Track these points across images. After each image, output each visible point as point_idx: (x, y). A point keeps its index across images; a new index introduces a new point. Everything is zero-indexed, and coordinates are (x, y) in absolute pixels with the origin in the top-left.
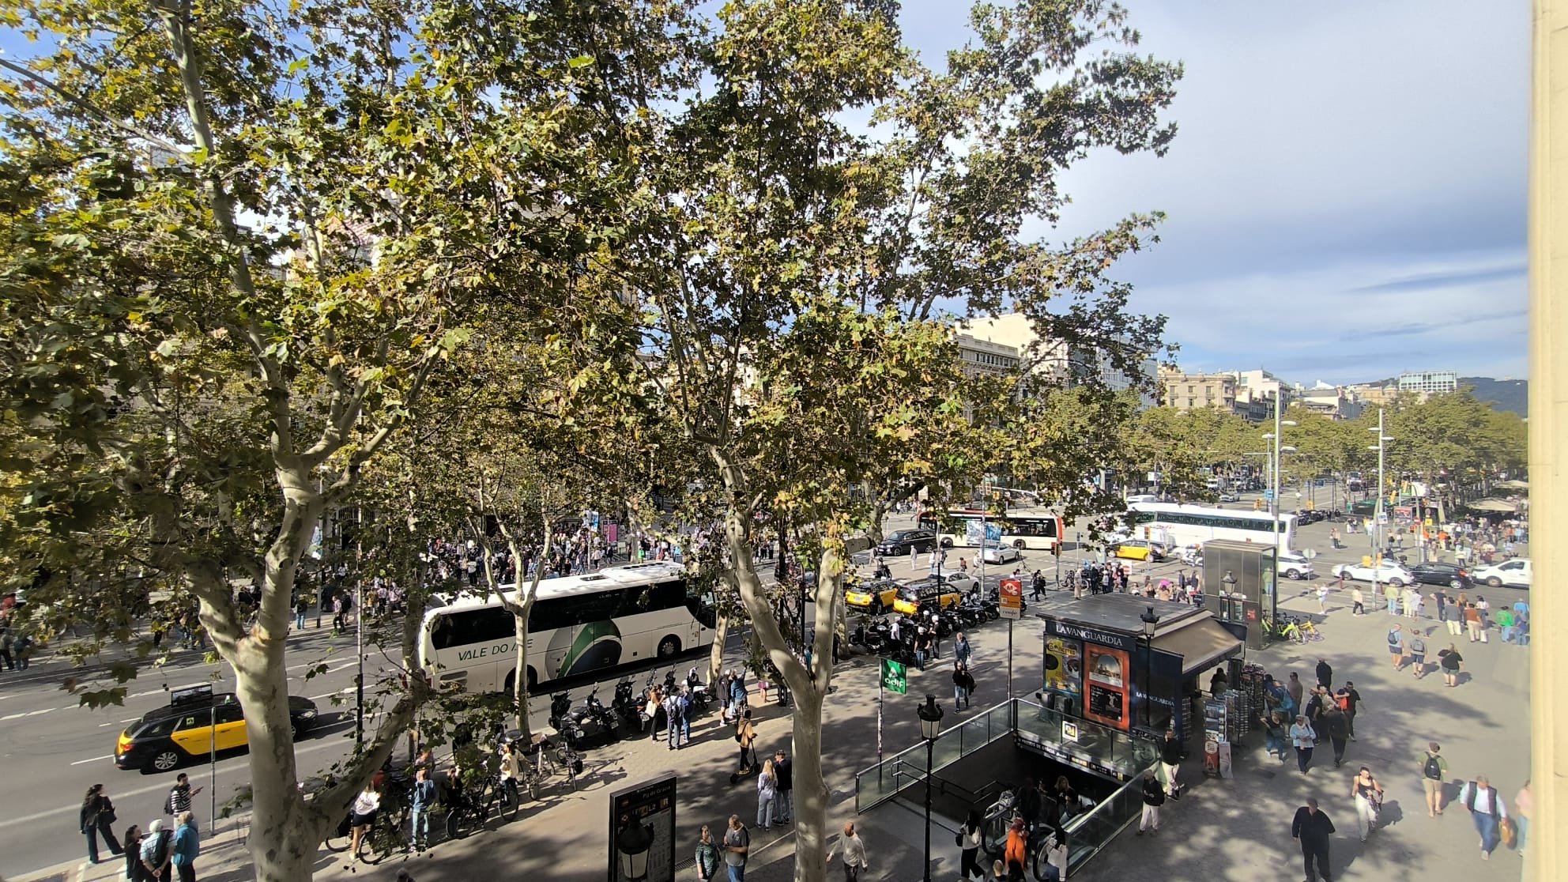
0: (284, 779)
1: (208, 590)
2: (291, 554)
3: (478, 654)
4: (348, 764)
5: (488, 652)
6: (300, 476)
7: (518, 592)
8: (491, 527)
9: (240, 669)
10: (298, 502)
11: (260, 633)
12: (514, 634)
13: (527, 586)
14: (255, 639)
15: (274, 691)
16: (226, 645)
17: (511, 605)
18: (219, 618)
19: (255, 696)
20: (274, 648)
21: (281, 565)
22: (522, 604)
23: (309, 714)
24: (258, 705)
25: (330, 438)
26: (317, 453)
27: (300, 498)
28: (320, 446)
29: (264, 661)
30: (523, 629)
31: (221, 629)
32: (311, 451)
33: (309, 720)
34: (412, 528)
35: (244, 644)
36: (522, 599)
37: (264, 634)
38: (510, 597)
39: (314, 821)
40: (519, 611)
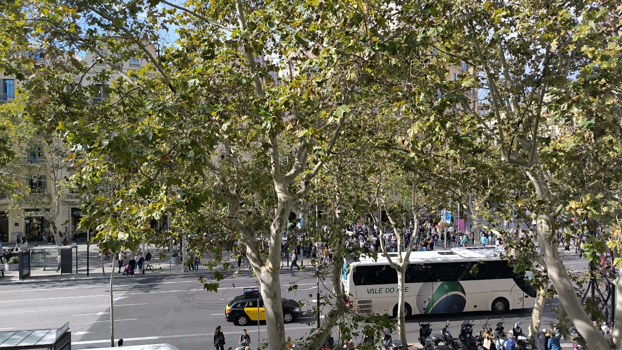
0: (280, 340)
1: (249, 241)
2: (280, 226)
3: (377, 291)
4: (308, 339)
5: (383, 291)
6: (284, 187)
7: (399, 257)
8: (384, 218)
9: (262, 281)
10: (283, 200)
11: (269, 265)
12: (397, 283)
13: (404, 254)
14: (267, 267)
15: (275, 294)
16: (256, 268)
17: (395, 264)
18: (254, 255)
19: (268, 296)
20: (275, 272)
21: (276, 232)
22: (401, 265)
23: (297, 310)
24: (269, 300)
25: (297, 167)
26: (291, 175)
27: (284, 198)
28: (292, 171)
29: (271, 279)
30: (402, 280)
31: (254, 261)
32: (288, 174)
33: (297, 313)
34: (337, 216)
35: (263, 269)
36: (401, 262)
37: (270, 265)
38: (394, 260)
40: (400, 268)
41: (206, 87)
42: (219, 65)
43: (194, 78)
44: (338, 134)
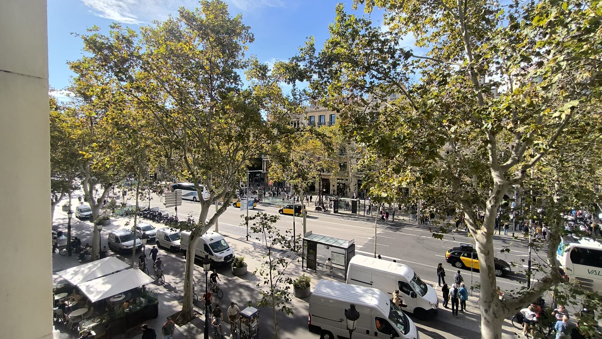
0: (492, 287)
1: (467, 210)
2: (495, 203)
4: (518, 293)
6: (500, 174)
9: (477, 240)
10: (499, 183)
11: (484, 229)
14: (482, 231)
15: (489, 252)
18: (471, 221)
20: (489, 236)
21: (491, 207)
23: (507, 269)
24: (483, 255)
25: (513, 159)
26: (507, 165)
27: (500, 182)
28: (509, 162)
29: (485, 240)
32: (505, 164)
33: (507, 271)
35: (479, 232)
37: (486, 230)
39: (503, 308)
41: (440, 104)
42: (450, 88)
43: (431, 99)
44: (560, 132)
